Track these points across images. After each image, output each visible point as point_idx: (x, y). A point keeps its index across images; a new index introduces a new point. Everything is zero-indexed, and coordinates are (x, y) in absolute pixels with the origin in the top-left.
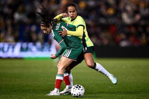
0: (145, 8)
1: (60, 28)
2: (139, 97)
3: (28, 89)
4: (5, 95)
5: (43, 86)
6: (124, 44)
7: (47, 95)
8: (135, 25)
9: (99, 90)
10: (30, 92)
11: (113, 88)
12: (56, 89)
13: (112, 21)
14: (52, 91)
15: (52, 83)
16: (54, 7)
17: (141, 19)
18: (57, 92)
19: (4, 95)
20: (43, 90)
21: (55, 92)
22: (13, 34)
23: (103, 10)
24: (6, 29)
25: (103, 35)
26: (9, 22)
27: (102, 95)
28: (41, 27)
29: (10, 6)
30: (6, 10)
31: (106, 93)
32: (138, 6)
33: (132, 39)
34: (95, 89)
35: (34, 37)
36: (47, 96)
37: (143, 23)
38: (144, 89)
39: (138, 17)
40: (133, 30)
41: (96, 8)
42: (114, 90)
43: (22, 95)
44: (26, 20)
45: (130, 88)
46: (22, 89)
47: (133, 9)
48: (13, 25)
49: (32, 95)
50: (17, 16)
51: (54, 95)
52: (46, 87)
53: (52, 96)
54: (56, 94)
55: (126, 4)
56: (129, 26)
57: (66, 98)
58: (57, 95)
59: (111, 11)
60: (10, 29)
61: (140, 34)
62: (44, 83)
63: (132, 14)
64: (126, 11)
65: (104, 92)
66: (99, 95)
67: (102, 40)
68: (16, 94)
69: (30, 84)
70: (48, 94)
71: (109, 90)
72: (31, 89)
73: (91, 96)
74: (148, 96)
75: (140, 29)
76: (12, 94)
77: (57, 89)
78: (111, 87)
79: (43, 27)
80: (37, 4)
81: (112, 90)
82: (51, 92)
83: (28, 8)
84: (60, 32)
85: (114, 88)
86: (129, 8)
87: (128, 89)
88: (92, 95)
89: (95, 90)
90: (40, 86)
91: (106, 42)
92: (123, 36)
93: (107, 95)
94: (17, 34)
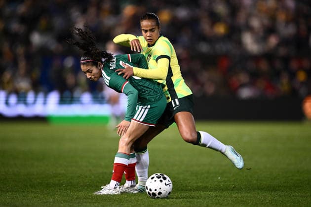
0: (288, 22)
1: (118, 65)
2: (275, 198)
3: (57, 182)
4: (14, 193)
5: (86, 177)
6: (246, 93)
7: (96, 193)
8: (268, 56)
9: (197, 183)
10: (62, 187)
11: (224, 179)
12: (113, 183)
13: (222, 48)
14: (105, 185)
15: (105, 171)
16: (109, 21)
17: (278, 45)
18: (115, 188)
19: (10, 193)
20: (88, 183)
21: (111, 188)
22: (28, 74)
23: (205, 26)
24: (15, 63)
25: (205, 76)
26: (20, 50)
27: (202, 193)
28: (82, 66)
29: (23, 20)
30: (15, 27)
31: (211, 190)
32: (273, 18)
33: (261, 83)
34: (189, 181)
35: (70, 80)
36: (95, 196)
37: (282, 51)
38: (285, 183)
39: (273, 41)
40: (264, 66)
41: (192, 23)
42: (226, 183)
43: (46, 194)
44: (53, 45)
45: (257, 180)
46: (46, 182)
47: (263, 25)
48: (29, 57)
49: (65, 194)
50: (36, 39)
51: (108, 195)
52: (93, 177)
53: (105, 195)
54: (113, 192)
55: (249, 16)
56: (256, 58)
57: (133, 199)
58: (116, 194)
59: (221, 29)
60: (22, 65)
61: (278, 74)
62: (90, 170)
63: (261, 34)
64: (249, 28)
65: (206, 187)
66: (197, 194)
67: (203, 85)
68: (34, 192)
69: (63, 172)
70: (97, 191)
71: (216, 183)
72: (64, 182)
73: (181, 195)
74: (293, 196)
75: (278, 65)
76: (27, 192)
77: (116, 182)
78: (220, 179)
79: (85, 65)
80: (75, 14)
81: (222, 183)
82: (102, 187)
83: (58, 22)
84: (118, 70)
85: (226, 179)
86: (255, 23)
87: (255, 182)
88: (184, 194)
89: (189, 183)
90: (81, 175)
91: (210, 89)
92: (243, 78)
93: (212, 193)
94: (37, 73)
